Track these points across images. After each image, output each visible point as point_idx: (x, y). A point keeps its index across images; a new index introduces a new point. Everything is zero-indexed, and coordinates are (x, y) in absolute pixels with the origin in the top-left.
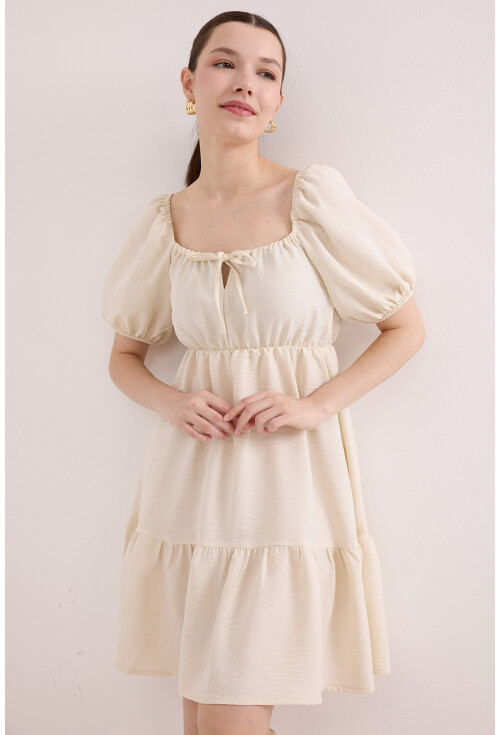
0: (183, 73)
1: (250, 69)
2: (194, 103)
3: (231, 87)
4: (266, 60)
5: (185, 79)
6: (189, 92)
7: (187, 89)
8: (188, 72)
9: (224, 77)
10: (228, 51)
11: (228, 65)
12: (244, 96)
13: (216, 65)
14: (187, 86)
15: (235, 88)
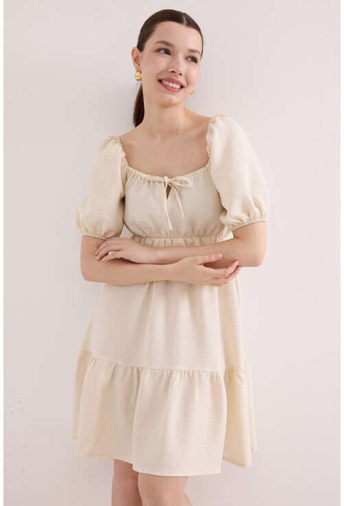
0: (133, 51)
1: (181, 57)
2: (141, 72)
3: (168, 69)
4: (192, 51)
5: (135, 55)
6: (137, 65)
7: (136, 62)
8: (137, 50)
9: (163, 61)
10: (167, 44)
11: (167, 52)
12: (176, 76)
13: (158, 50)
14: (136, 60)
15: (170, 70)
